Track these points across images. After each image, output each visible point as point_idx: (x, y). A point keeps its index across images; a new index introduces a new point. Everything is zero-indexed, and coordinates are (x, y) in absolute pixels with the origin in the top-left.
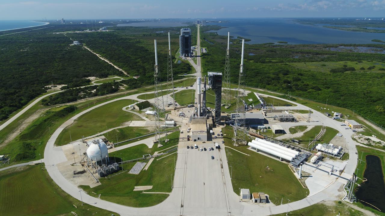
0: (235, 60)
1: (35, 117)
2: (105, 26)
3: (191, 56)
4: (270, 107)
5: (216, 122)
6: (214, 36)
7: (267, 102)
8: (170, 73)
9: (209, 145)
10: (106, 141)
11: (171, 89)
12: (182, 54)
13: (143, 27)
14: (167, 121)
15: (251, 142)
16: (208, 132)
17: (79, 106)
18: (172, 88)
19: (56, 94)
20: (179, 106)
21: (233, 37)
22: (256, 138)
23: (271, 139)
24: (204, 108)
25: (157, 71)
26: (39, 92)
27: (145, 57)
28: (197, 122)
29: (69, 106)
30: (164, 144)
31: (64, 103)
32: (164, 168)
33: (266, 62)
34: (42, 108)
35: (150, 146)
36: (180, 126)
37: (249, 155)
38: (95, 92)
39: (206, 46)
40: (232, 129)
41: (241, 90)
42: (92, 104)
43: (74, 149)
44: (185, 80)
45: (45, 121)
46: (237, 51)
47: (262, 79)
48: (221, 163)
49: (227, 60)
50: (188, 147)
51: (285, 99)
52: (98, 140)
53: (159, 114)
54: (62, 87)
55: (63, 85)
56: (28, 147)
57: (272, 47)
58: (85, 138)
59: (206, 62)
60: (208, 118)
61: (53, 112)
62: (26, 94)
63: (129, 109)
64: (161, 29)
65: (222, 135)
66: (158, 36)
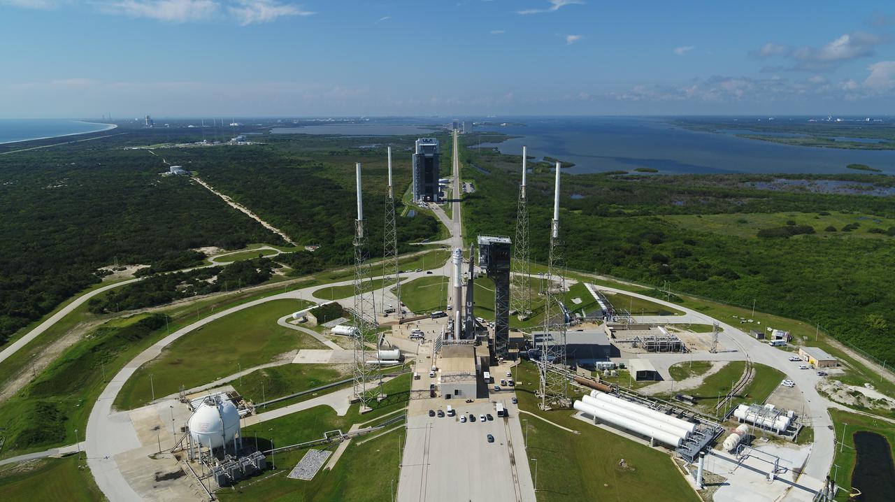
0: (540, 208)
1: (70, 340)
2: (244, 132)
3: (439, 201)
4: (623, 317)
5: (498, 351)
6: (492, 155)
7: (616, 306)
8: (390, 238)
9: (482, 407)
10: (235, 399)
11: (392, 276)
12: (419, 195)
13: (330, 135)
14: (382, 351)
15: (581, 400)
16: (479, 376)
17: (176, 314)
18: (394, 272)
19: (123, 288)
20: (410, 315)
21: (534, 158)
22: (594, 392)
23: (627, 393)
24: (469, 318)
25: (360, 235)
26: (83, 282)
27: (333, 202)
28: (452, 353)
29: (152, 316)
30: (375, 405)
31: (140, 307)
32: (373, 464)
33: (611, 215)
34: (87, 320)
35: (342, 411)
36: (413, 363)
37: (576, 432)
38: (214, 281)
39: (472, 178)
40: (536, 370)
41: (556, 279)
42: (206, 310)
43: (159, 418)
44: (425, 255)
45: (94, 350)
46: (543, 189)
47: (602, 253)
48: (511, 451)
49: (522, 209)
50: (432, 414)
51: (657, 298)
52: (218, 397)
53: (364, 334)
54: (138, 270)
55: (142, 267)
56: (50, 413)
57: (623, 180)
58: (187, 392)
59: (472, 214)
60: (478, 343)
61: (114, 329)
62: (53, 286)
63: (293, 322)
64: (371, 140)
65: (512, 383)
66: (364, 155)
